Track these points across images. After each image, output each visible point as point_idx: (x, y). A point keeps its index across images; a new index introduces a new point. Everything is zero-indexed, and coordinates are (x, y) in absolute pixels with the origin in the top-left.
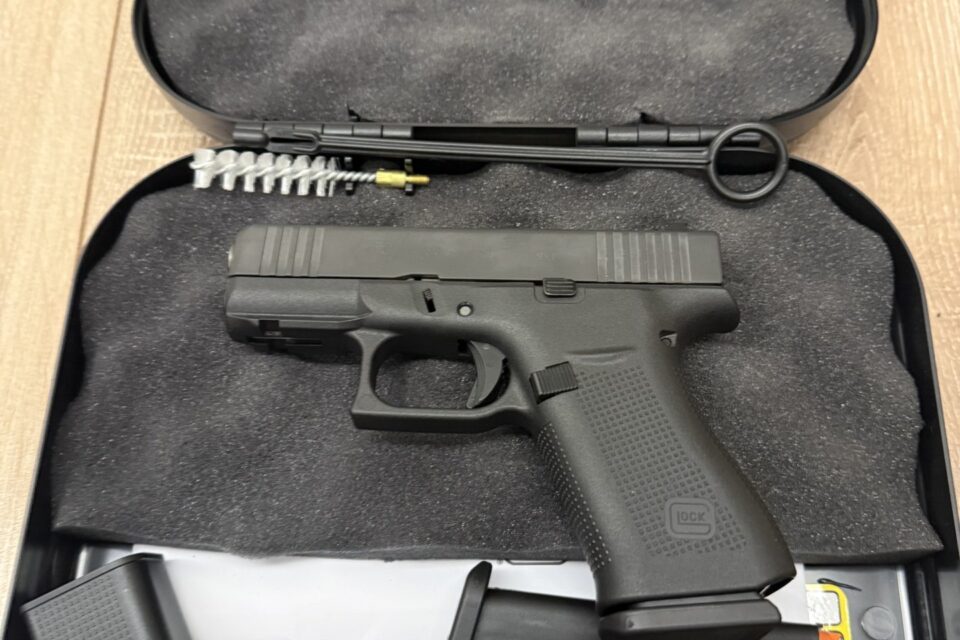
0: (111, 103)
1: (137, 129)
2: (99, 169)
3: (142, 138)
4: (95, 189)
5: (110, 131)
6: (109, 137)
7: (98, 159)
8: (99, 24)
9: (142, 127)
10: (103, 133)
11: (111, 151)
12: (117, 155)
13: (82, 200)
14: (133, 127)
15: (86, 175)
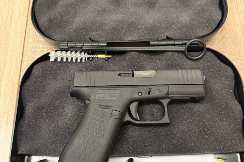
0: (28, 31)
1: (35, 38)
2: (25, 49)
3: (36, 40)
4: (24, 54)
5: (28, 39)
6: (27, 40)
7: (25, 46)
8: (24, 10)
9: (36, 37)
10: (26, 39)
11: (28, 44)
12: (30, 45)
13: (21, 57)
14: (34, 37)
15: (22, 50)
